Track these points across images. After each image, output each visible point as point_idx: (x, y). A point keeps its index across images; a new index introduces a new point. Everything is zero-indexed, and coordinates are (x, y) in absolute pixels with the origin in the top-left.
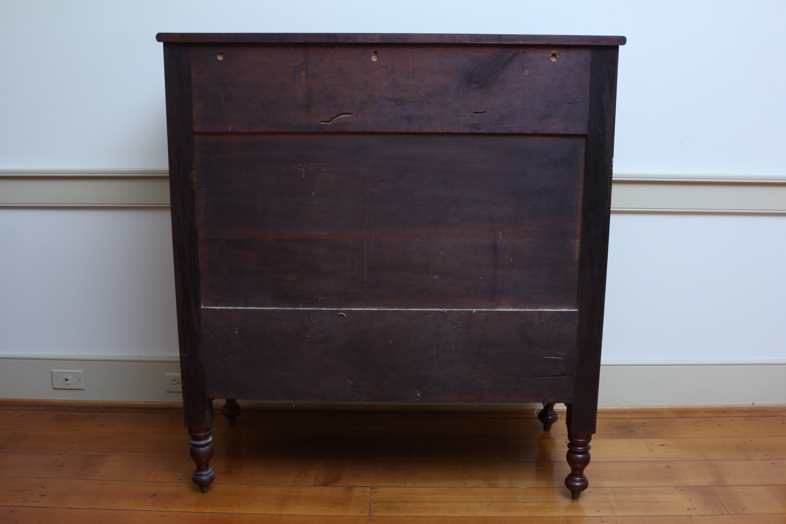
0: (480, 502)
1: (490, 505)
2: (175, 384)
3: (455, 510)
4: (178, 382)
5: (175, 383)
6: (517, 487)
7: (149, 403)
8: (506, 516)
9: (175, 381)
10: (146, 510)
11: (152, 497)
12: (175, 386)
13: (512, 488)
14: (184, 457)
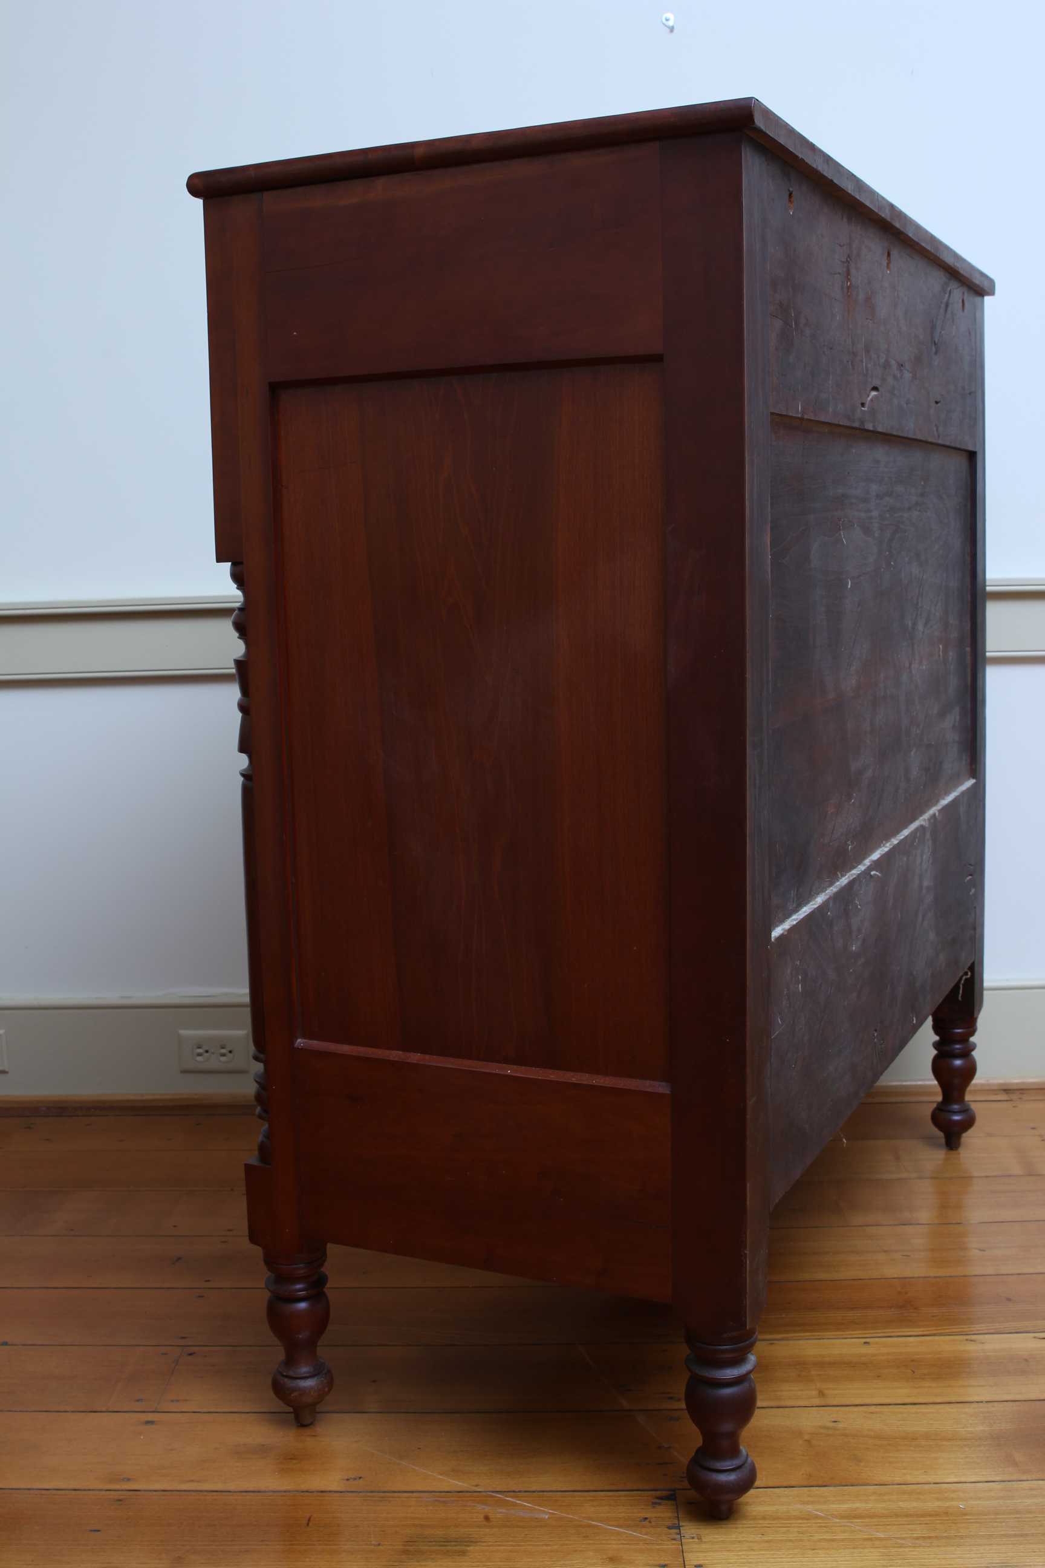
0: (885, 1251)
1: (908, 1256)
2: (200, 1055)
3: (835, 1268)
4: (207, 1049)
5: (200, 1051)
6: (959, 1222)
7: (145, 1098)
8: (948, 1274)
9: (199, 1047)
10: (165, 1286)
11: (173, 1264)
12: (199, 1059)
13: (949, 1224)
14: (232, 1190)
